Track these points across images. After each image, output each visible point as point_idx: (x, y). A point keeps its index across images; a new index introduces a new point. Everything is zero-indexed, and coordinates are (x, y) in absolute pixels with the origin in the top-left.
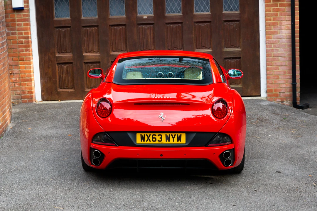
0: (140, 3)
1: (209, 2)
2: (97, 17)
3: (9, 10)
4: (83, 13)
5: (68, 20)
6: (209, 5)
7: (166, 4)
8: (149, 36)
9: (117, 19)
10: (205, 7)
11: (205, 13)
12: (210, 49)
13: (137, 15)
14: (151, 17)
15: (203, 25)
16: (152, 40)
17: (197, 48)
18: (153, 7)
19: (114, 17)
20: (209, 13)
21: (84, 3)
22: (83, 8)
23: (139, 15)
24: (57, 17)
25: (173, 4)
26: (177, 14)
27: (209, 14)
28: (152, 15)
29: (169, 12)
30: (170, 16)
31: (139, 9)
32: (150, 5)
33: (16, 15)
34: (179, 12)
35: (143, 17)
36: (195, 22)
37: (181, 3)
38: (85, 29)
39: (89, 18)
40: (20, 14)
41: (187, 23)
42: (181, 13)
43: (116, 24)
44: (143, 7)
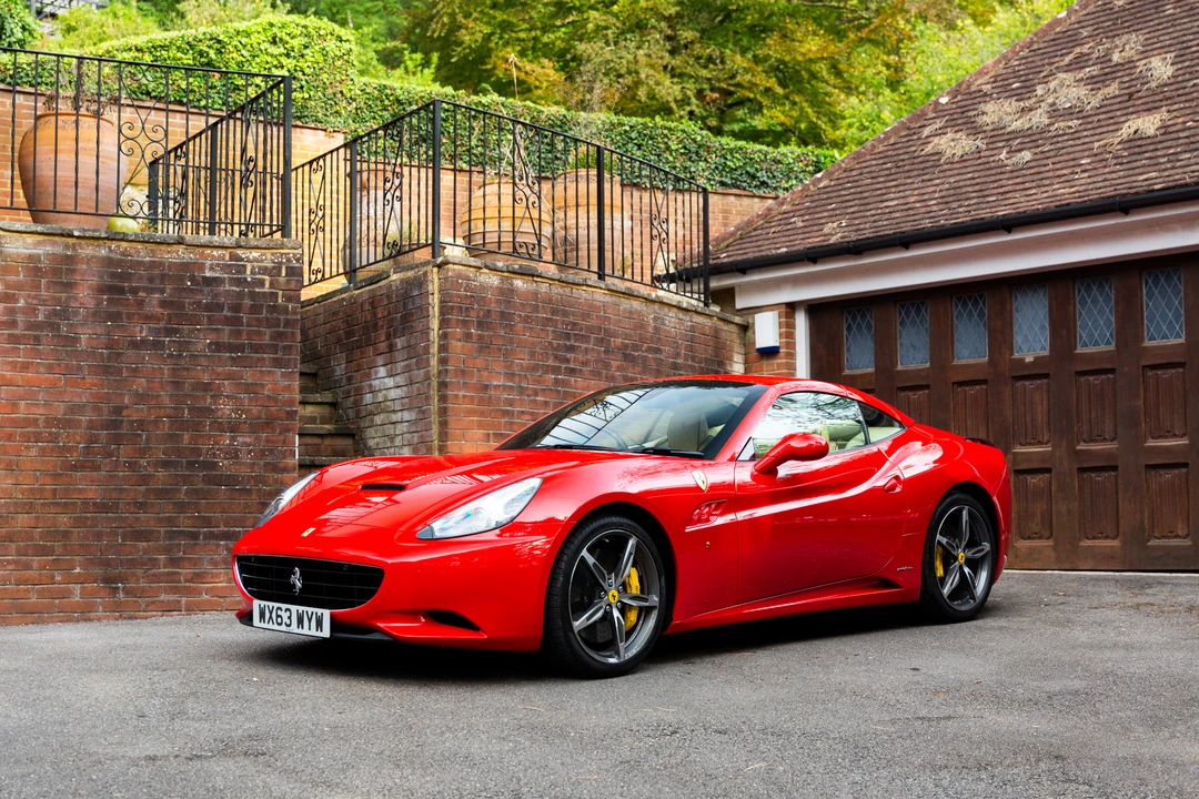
0: (1020, 327)
1: (1183, 312)
2: (928, 365)
3: (754, 354)
4: (902, 356)
5: (870, 374)
6: (1183, 318)
7: (1079, 324)
8: (1039, 409)
9: (968, 366)
10: (1171, 326)
11: (1173, 341)
12: (1186, 438)
13: (1012, 354)
14: (1043, 357)
15: (1164, 374)
16: (1045, 418)
17: (1153, 438)
18: (1048, 333)
19: (964, 362)
20: (1182, 340)
21: (904, 333)
22: (901, 344)
23: (1016, 355)
24: (850, 368)
25: (1095, 322)
26: (1103, 348)
27: (1181, 344)
28: (1046, 353)
29: (1085, 345)
30: (1087, 354)
31: (1018, 339)
32: (1043, 327)
33: (765, 366)
34: (1108, 343)
35: (1024, 359)
36: (1144, 367)
37: (1113, 320)
38: (903, 394)
39: (912, 367)
40: (772, 362)
41: (1127, 369)
42: (1114, 344)
43: (966, 379)
44: (1026, 335)
